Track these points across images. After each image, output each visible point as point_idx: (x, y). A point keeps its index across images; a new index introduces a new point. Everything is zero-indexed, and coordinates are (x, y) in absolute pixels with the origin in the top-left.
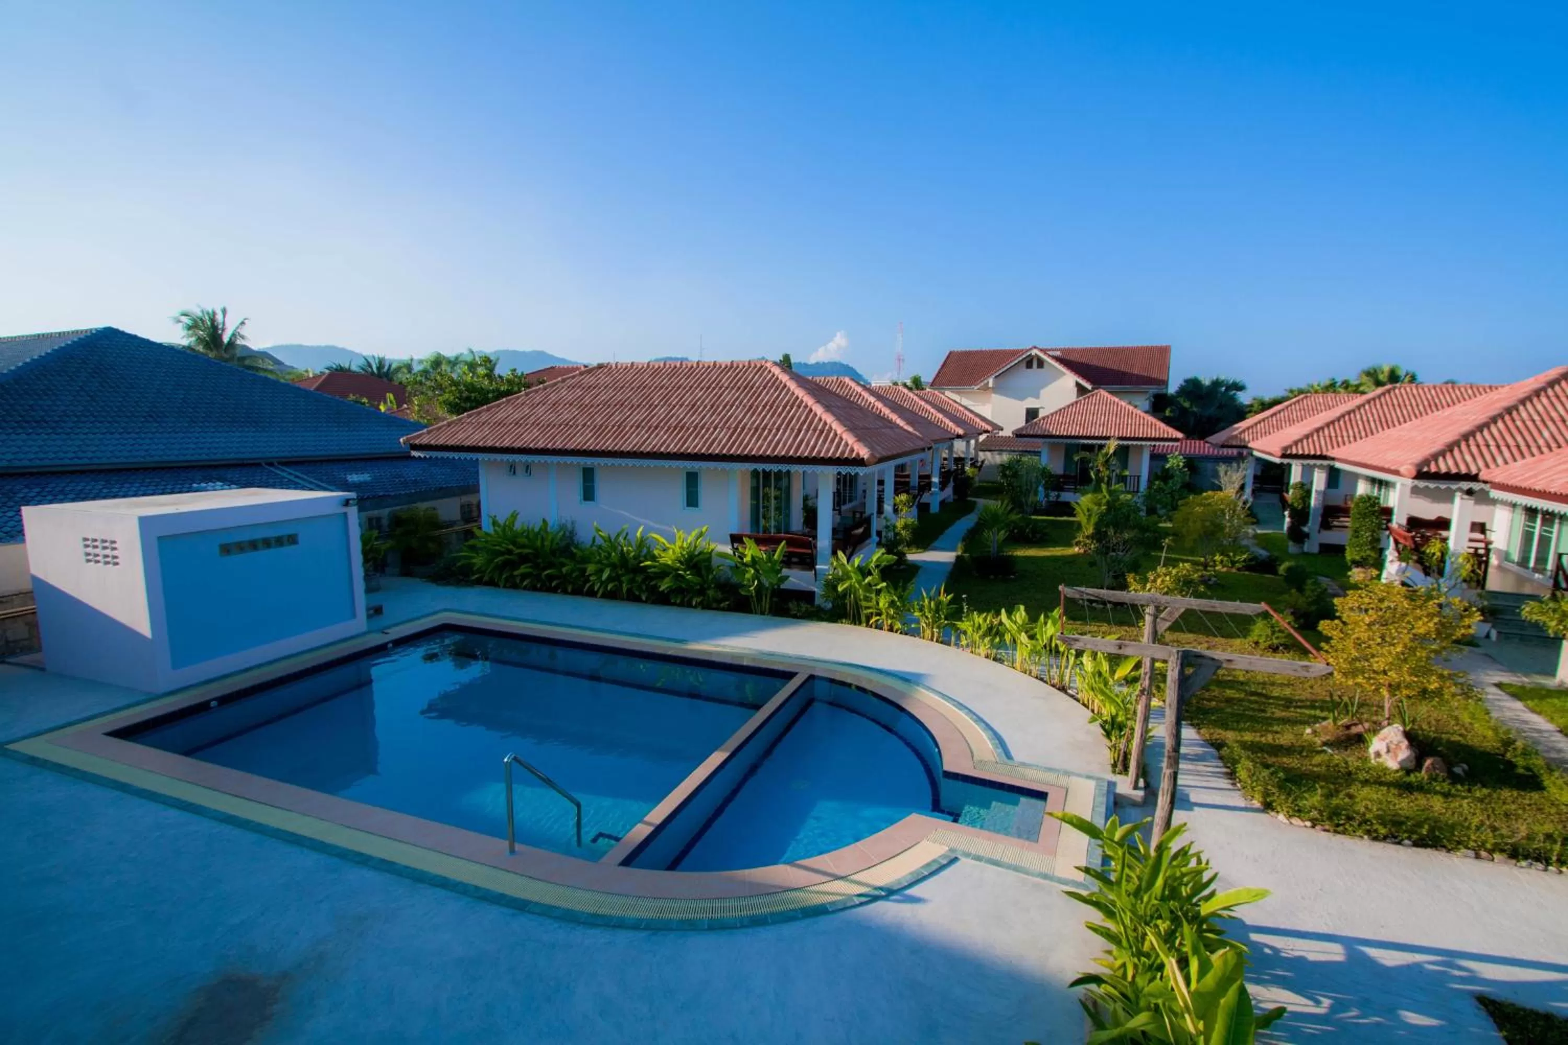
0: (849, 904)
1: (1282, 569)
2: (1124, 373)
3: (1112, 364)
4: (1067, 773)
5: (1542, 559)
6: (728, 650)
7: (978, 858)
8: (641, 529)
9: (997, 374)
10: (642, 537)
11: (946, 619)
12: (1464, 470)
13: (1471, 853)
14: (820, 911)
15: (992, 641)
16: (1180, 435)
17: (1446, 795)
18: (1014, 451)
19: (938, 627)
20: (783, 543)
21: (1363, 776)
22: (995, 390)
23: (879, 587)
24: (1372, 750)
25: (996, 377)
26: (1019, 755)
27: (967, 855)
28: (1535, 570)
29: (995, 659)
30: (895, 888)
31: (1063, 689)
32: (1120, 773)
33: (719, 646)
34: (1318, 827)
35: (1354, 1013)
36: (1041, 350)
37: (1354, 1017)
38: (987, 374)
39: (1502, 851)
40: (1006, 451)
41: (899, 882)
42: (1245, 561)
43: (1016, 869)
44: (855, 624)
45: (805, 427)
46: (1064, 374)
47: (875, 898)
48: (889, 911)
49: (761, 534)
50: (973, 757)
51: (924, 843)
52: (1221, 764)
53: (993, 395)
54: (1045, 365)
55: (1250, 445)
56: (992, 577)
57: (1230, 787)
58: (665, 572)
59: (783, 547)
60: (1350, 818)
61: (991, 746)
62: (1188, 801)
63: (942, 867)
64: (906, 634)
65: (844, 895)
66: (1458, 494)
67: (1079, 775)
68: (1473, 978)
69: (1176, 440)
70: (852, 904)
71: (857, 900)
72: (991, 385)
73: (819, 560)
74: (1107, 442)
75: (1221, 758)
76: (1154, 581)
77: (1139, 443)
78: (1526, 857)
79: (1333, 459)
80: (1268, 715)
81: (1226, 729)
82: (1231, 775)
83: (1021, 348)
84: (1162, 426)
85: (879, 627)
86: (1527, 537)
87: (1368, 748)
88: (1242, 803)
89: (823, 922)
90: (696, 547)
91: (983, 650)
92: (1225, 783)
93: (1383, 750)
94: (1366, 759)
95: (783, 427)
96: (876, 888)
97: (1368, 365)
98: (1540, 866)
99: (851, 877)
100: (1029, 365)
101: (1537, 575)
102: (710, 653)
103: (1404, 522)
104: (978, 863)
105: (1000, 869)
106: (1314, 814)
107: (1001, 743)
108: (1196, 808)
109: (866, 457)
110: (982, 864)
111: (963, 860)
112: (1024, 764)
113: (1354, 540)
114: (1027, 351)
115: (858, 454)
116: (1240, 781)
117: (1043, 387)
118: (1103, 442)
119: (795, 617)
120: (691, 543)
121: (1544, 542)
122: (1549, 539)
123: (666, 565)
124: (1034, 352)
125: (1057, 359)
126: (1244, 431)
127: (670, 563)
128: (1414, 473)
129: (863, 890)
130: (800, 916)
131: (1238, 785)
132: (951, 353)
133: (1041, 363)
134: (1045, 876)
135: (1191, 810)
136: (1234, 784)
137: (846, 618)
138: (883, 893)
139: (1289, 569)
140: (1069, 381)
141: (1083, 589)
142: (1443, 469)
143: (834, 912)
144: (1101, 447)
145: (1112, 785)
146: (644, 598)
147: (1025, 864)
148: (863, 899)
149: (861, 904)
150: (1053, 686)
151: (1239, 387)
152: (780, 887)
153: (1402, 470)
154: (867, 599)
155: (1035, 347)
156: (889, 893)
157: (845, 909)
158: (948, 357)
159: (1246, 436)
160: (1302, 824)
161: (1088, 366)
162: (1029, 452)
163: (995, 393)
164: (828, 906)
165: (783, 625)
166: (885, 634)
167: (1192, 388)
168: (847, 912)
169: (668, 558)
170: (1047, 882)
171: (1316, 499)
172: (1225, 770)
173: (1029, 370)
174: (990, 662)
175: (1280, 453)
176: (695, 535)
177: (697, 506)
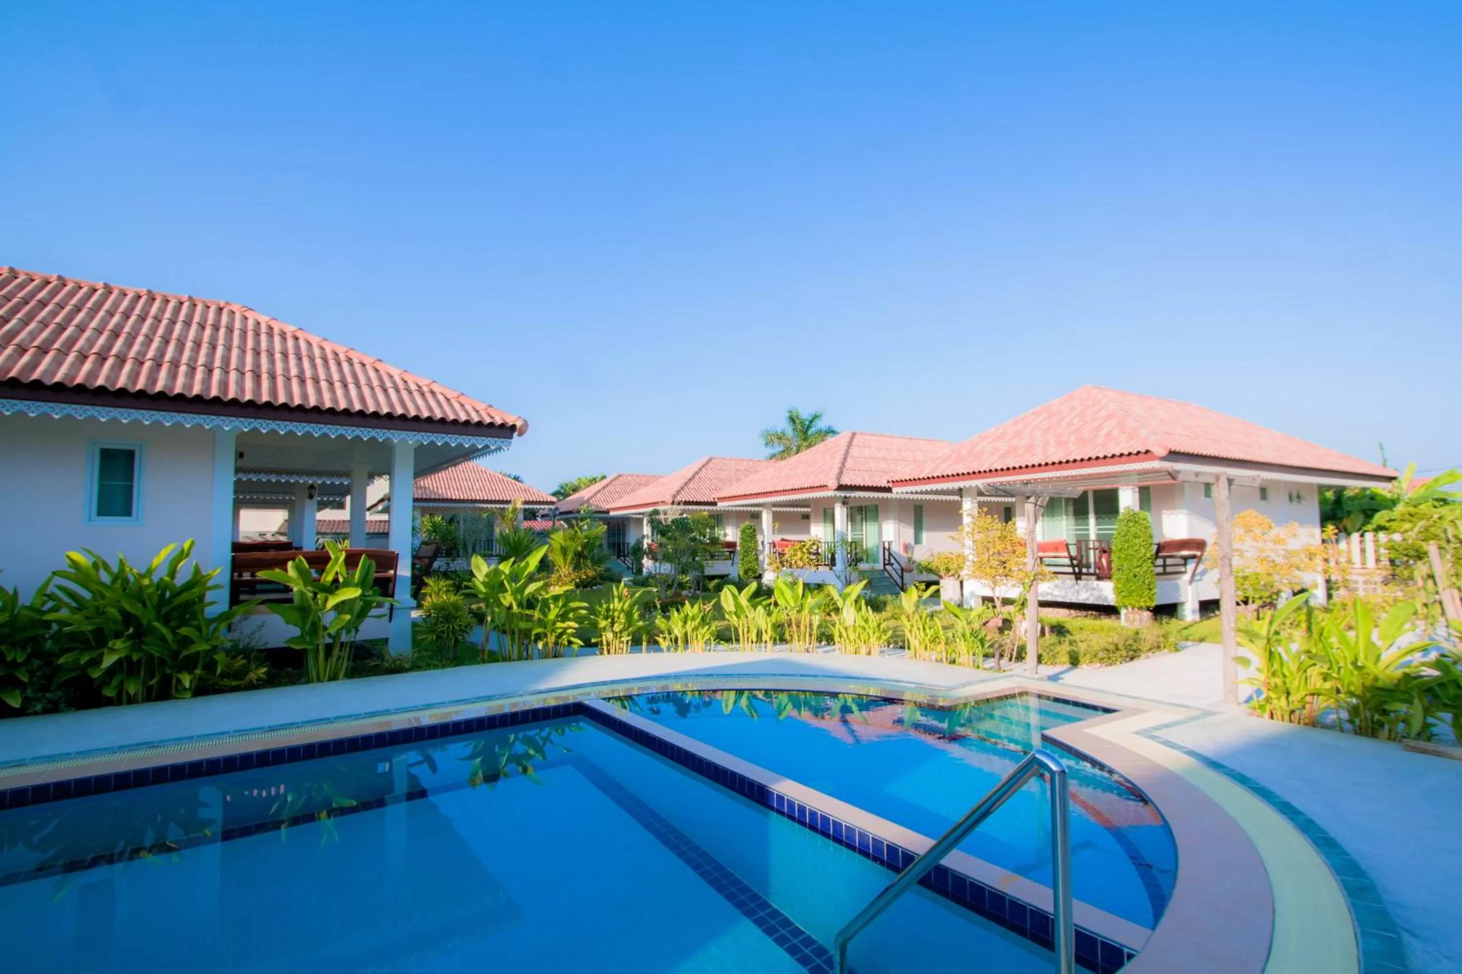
15: (710, 629)
55: (609, 506)
69: (551, 503)
84: (535, 491)
91: (698, 645)
126: (590, 499)
128: (837, 486)
159: (597, 502)
175: (671, 501)
176: (169, 555)
177: (128, 513)
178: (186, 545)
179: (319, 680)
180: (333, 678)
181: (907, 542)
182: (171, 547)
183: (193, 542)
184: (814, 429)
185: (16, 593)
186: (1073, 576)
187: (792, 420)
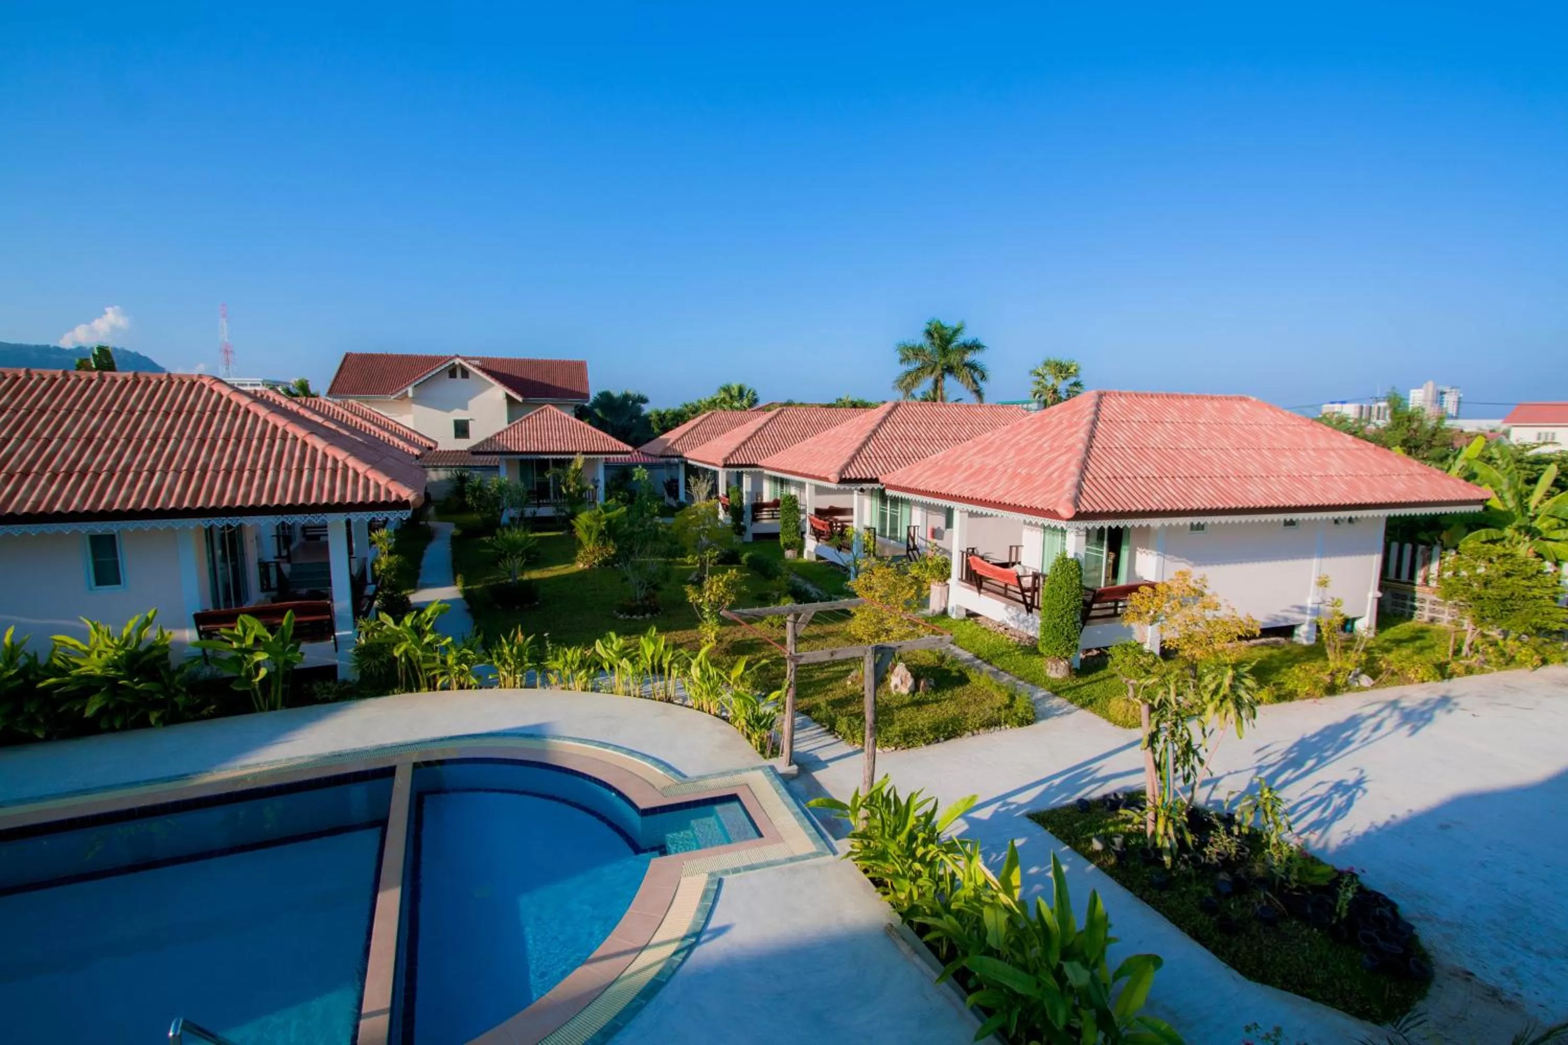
0: (675, 966)
1: (744, 558)
2: (548, 386)
3: (533, 376)
4: (737, 772)
5: (894, 530)
6: (265, 768)
7: (736, 871)
8: (10, 632)
9: (417, 383)
10: (12, 643)
11: (529, 662)
12: (864, 477)
13: (970, 733)
14: (654, 988)
15: (588, 672)
16: (630, 448)
17: (937, 701)
18: (452, 467)
19: (522, 673)
20: (288, 613)
21: (895, 704)
22: (416, 400)
23: (444, 643)
24: (892, 685)
25: (415, 386)
26: (690, 772)
27: (726, 872)
28: (890, 538)
29: (593, 690)
30: (699, 929)
31: (669, 700)
32: (770, 757)
33: (246, 767)
34: (899, 748)
35: (994, 856)
36: (465, 359)
37: (996, 858)
38: (405, 382)
39: (983, 726)
40: (441, 467)
41: (695, 923)
42: (717, 556)
43: (769, 864)
44: (411, 691)
45: (306, 465)
46: (492, 385)
47: (690, 948)
48: (709, 951)
49: (234, 608)
50: (654, 787)
51: (684, 881)
52: (818, 726)
53: (414, 406)
54: (471, 375)
55: (685, 455)
56: (517, 607)
57: (835, 740)
58: (89, 685)
59: (290, 618)
60: (915, 735)
61: (661, 772)
62: (821, 761)
63: (718, 892)
64: (481, 688)
65: (659, 962)
66: (855, 492)
67: (747, 770)
68: (1020, 807)
69: (627, 453)
70: (677, 964)
71: (678, 959)
72: (410, 394)
73: (337, 626)
74: (575, 457)
75: (815, 721)
76: (711, 589)
77: (595, 456)
78: (992, 726)
79: (762, 467)
80: (816, 678)
81: (803, 698)
82: (832, 730)
83: (443, 354)
84: (613, 440)
85: (445, 688)
86: (883, 516)
87: (888, 684)
88: (850, 750)
89: (667, 995)
90: (139, 641)
91: (578, 685)
92: (829, 739)
93: (899, 683)
94: (888, 693)
95: (272, 465)
96: (684, 939)
97: (723, 383)
98: (998, 728)
99: (653, 942)
100: (452, 374)
101: (892, 542)
102: (236, 780)
103: (813, 512)
104: (738, 875)
105: (758, 871)
106: (896, 740)
107: (668, 767)
108: (829, 764)
109: (411, 499)
110: (742, 874)
111: (725, 877)
112: (701, 778)
113: (785, 530)
114: (451, 358)
115: (399, 496)
116: (840, 734)
117: (470, 399)
118: (571, 457)
119: (326, 701)
120: (129, 636)
121: (894, 519)
122: (897, 517)
123: (89, 677)
124: (457, 361)
125: (480, 368)
126: (674, 443)
127: (98, 672)
128: (838, 479)
129: (673, 947)
130: (644, 1002)
131: (840, 737)
132: (347, 355)
133: (465, 373)
134: (792, 860)
135: (827, 767)
136: (836, 737)
137: (396, 686)
138: (693, 940)
139: (749, 559)
140: (498, 393)
141: (740, 610)
142: (848, 477)
143: (668, 980)
144: (570, 461)
145: (772, 768)
146: (40, 735)
147: (771, 858)
148: (682, 954)
149: (684, 959)
150: (660, 700)
151: (644, 400)
152: (597, 990)
153: (831, 477)
154: (426, 660)
155: (458, 356)
156: (696, 937)
157: (674, 972)
158: (345, 360)
159: (678, 448)
160: (889, 750)
161: (511, 377)
162: (470, 467)
163: (414, 403)
164: (659, 979)
165: (319, 717)
166: (455, 693)
167: (606, 400)
168: (679, 973)
169: (93, 666)
170: (797, 863)
171: (747, 499)
172: (823, 729)
173: (453, 380)
174: (589, 694)
175: (722, 464)
176: (135, 625)
177: (118, 582)
178: (150, 615)
179: (261, 710)
180: (273, 708)
181: (936, 527)
182: (137, 618)
183: (156, 612)
184: (955, 344)
185: (35, 654)
186: (1023, 606)
187: (929, 334)
